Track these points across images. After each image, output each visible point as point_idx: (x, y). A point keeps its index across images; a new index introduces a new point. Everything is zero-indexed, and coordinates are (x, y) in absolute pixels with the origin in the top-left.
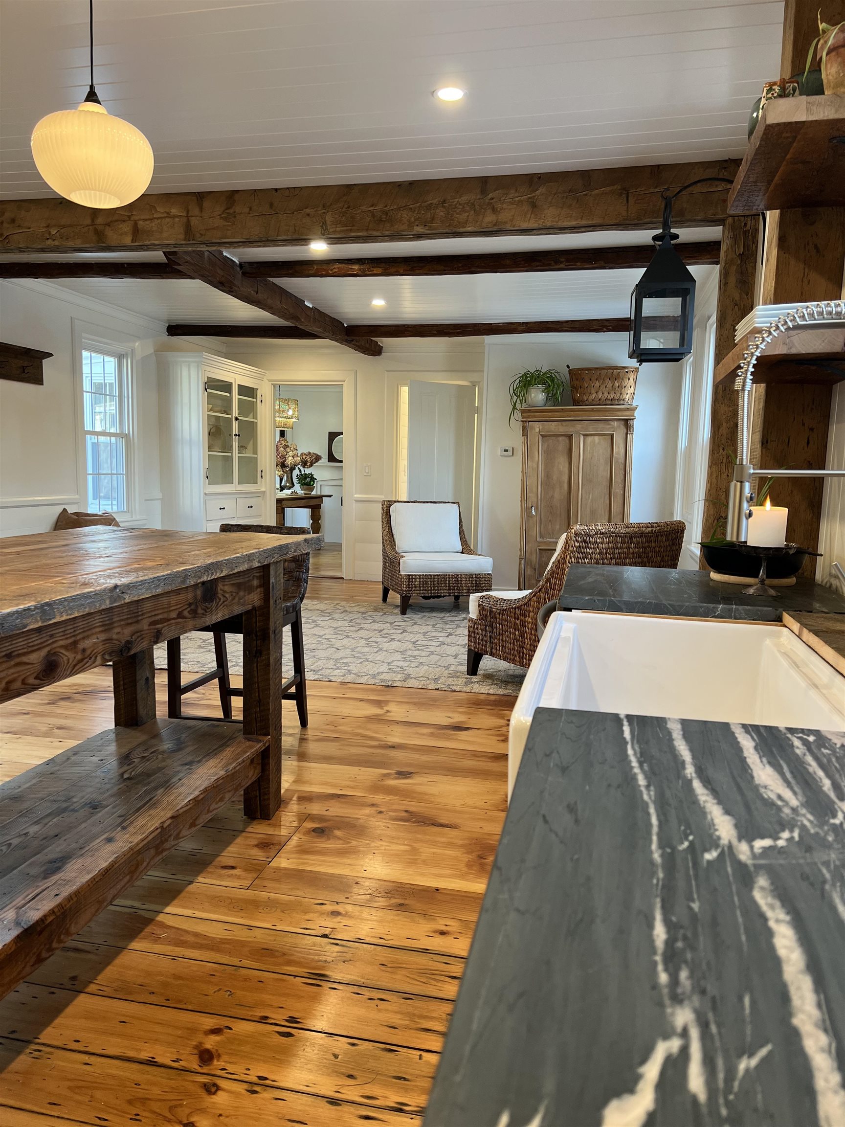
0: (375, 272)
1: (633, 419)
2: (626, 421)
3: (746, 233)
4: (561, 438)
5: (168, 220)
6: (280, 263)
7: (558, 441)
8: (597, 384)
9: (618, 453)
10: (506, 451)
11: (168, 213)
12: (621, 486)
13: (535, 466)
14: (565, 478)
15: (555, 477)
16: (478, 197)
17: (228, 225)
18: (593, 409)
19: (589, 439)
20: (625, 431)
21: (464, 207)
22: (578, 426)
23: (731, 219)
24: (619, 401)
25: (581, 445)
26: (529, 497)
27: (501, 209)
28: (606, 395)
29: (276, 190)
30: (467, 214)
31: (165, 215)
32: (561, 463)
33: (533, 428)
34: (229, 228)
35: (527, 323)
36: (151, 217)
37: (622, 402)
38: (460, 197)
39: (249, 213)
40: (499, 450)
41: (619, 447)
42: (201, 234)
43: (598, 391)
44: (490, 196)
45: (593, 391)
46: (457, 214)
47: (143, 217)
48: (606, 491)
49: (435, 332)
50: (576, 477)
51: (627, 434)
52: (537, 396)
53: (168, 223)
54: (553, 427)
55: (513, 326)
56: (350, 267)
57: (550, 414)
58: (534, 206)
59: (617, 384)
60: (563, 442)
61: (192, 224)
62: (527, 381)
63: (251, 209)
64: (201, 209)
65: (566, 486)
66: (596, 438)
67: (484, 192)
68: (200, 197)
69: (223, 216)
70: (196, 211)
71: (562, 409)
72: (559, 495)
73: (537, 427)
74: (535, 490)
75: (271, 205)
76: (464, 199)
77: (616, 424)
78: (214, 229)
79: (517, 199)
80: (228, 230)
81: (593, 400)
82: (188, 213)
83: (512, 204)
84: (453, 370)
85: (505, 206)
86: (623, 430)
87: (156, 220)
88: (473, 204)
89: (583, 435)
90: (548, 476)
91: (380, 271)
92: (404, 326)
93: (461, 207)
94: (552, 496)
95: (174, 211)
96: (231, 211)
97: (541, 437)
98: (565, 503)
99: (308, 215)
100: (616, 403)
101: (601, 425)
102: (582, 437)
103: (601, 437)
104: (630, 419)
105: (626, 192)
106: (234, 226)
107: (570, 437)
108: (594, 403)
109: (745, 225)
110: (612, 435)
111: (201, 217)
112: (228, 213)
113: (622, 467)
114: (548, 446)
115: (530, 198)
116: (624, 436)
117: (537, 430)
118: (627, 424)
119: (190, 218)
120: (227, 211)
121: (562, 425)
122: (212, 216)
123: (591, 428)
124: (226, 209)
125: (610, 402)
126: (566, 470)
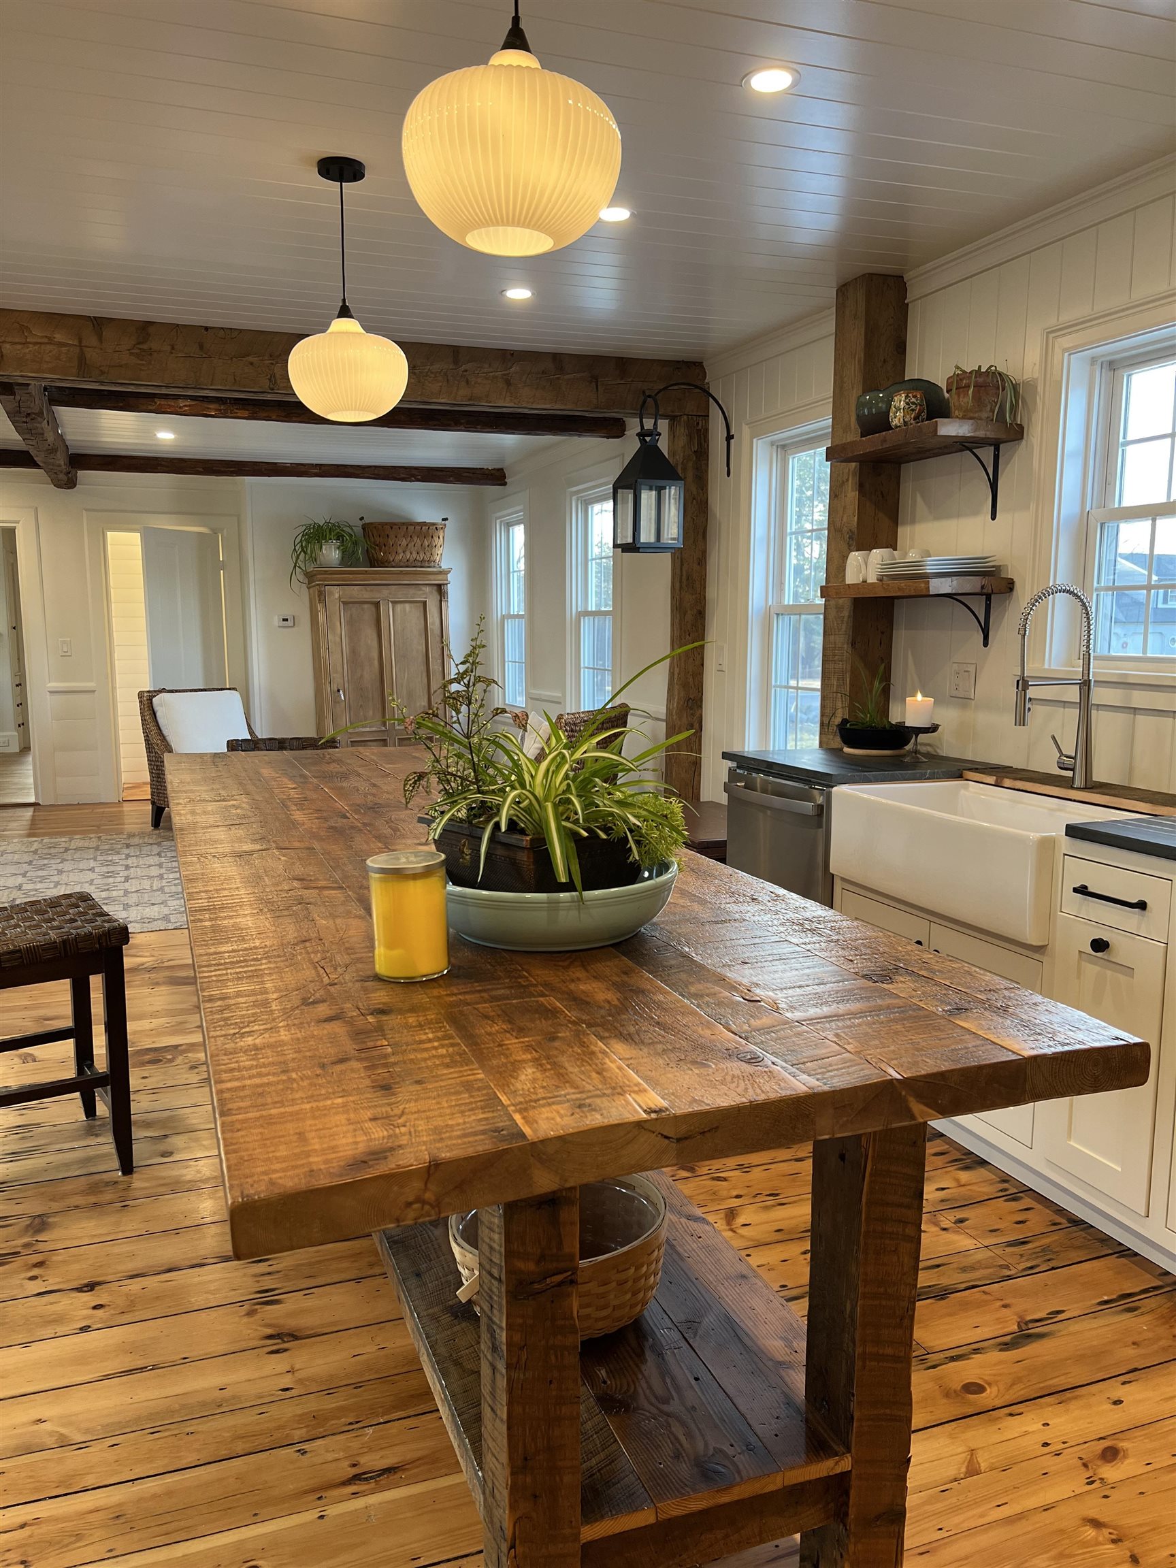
0: (238, 415)
1: (447, 584)
2: (439, 586)
3: (699, 431)
4: (366, 606)
5: (49, 347)
6: (106, 393)
7: (363, 609)
8: (404, 543)
9: (433, 624)
10: (287, 620)
11: (49, 338)
12: (440, 661)
13: (338, 639)
14: (375, 655)
15: (362, 653)
16: (451, 367)
17: (143, 365)
18: (401, 571)
19: (399, 607)
20: (439, 598)
21: (436, 376)
22: (385, 592)
23: (685, 417)
24: (430, 562)
25: (389, 612)
26: (334, 679)
27: (475, 383)
28: (415, 555)
29: (206, 329)
30: (440, 384)
31: (46, 340)
32: (369, 634)
33: (331, 593)
34: (143, 368)
35: (321, 465)
36: (24, 341)
37: (432, 564)
38: (432, 365)
39: (172, 353)
40: (276, 618)
41: (433, 616)
42: (101, 371)
43: (405, 550)
44: (464, 367)
45: (400, 550)
46: (430, 383)
47: (9, 339)
48: (423, 668)
49: (201, 469)
50: (388, 652)
51: (441, 601)
52: (331, 553)
53: (50, 352)
54: (356, 592)
55: (303, 469)
56: (206, 406)
57: (351, 576)
58: (508, 383)
59: (426, 543)
60: (369, 610)
61: (88, 356)
62: (315, 535)
63: (173, 348)
64: (100, 339)
65: (376, 663)
66: (407, 606)
67: (456, 362)
68: (98, 324)
69: (133, 351)
70: (93, 340)
71: (366, 571)
72: (369, 675)
73: (336, 593)
74: (339, 669)
75: (201, 346)
76: (436, 367)
77: (427, 589)
78: (121, 366)
79: (491, 374)
80: (141, 370)
81: (400, 561)
82: (80, 342)
83: (487, 379)
84: (181, 512)
85: (479, 380)
86: (436, 597)
87: (31, 346)
88: (446, 374)
89: (392, 602)
90: (354, 652)
91: (246, 413)
92: (157, 458)
93: (433, 376)
94: (362, 676)
95: (58, 337)
96: (145, 347)
97: (342, 605)
98: (378, 684)
99: (252, 364)
100: (427, 565)
101: (412, 591)
102: (390, 605)
103: (412, 605)
104: (444, 584)
105: (595, 379)
106: (151, 367)
107: (377, 604)
108: (402, 564)
109: (698, 424)
110: (425, 603)
111: (101, 349)
112: (140, 349)
113: (438, 639)
114: (351, 615)
115: (505, 375)
116: (438, 603)
117: (337, 596)
118: (441, 590)
119: (85, 349)
120: (141, 346)
121: (367, 591)
122: (117, 349)
123: (401, 594)
124: (138, 344)
125: (419, 564)
126: (375, 644)
